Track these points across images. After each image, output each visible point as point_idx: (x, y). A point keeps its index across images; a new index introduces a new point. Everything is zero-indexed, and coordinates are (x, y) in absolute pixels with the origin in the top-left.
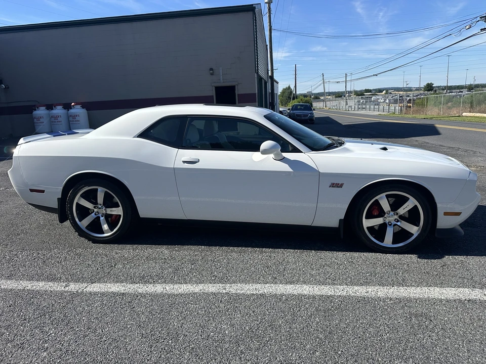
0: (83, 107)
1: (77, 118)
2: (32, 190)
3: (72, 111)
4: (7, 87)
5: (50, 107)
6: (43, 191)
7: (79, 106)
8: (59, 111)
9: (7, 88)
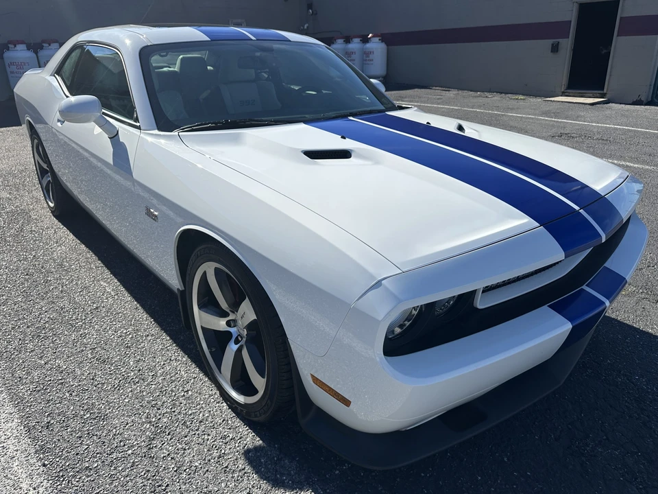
0: (382, 40)
1: (371, 57)
3: (368, 45)
4: (315, 12)
5: (348, 40)
7: (377, 39)
8: (355, 45)
9: (315, 14)
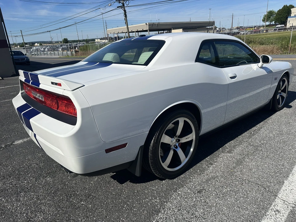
2: (108, 151)
6: (124, 146)
